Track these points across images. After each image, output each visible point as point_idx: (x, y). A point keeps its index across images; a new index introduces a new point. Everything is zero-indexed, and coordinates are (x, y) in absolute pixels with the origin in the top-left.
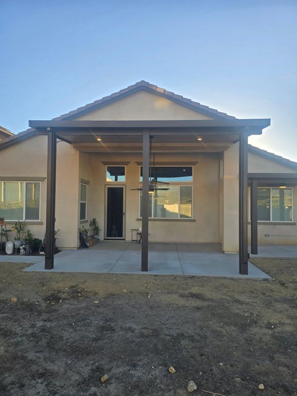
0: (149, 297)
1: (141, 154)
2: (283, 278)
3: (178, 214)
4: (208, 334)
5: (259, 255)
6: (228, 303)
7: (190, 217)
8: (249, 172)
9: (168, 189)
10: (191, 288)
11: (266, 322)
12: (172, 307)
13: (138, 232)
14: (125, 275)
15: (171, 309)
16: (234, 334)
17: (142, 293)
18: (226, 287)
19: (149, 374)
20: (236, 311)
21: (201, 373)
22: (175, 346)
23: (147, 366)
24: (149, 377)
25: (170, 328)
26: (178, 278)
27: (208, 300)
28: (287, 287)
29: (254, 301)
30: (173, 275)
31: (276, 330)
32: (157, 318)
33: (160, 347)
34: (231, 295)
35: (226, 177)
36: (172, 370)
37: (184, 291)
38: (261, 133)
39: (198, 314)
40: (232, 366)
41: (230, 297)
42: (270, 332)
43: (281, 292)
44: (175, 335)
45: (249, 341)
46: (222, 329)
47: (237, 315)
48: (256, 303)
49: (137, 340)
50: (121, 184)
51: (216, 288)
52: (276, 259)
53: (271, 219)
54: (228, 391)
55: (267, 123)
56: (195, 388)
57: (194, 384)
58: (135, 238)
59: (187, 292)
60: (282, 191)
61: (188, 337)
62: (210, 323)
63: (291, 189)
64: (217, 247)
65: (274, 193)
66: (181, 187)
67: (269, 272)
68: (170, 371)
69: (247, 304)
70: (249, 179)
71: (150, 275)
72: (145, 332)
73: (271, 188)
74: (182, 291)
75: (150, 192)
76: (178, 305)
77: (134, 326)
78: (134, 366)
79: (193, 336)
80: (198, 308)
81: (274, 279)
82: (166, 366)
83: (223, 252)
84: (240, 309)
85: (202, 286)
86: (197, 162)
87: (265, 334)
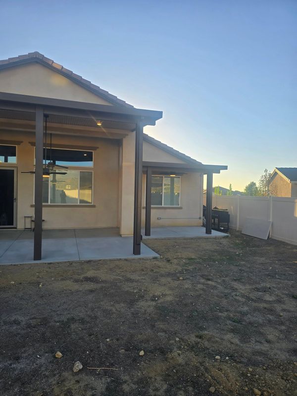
0: (40, 286)
1: (34, 133)
2: (169, 255)
3: (77, 199)
4: (99, 314)
5: (152, 236)
6: (120, 283)
7: (89, 203)
8: (143, 160)
9: (66, 173)
10: (86, 273)
11: (151, 295)
12: (65, 294)
13: (32, 219)
14: (15, 265)
15: (63, 295)
16: (123, 310)
17: (33, 283)
18: (120, 268)
19: (33, 364)
20: (127, 289)
21: (88, 352)
22: (64, 331)
23: (32, 357)
24: (33, 367)
25: (61, 314)
26: (74, 264)
27: (102, 281)
28: (171, 263)
29: (143, 278)
30: (69, 262)
31: (159, 301)
32: (48, 306)
33: (48, 334)
34: (124, 275)
35: (124, 164)
36: (59, 354)
37: (79, 276)
38: (154, 124)
39: (90, 297)
40: (118, 340)
41: (123, 276)
42: (154, 303)
43: (166, 268)
44: (65, 320)
45: (135, 315)
46: (111, 308)
47: (127, 292)
48: (145, 279)
49: (23, 332)
50: (12, 165)
51: (111, 270)
52: (165, 239)
53: (163, 204)
54: (112, 364)
55: (159, 115)
56: (81, 367)
57: (80, 364)
58: (28, 226)
59: (81, 277)
60: (172, 179)
61: (79, 320)
62: (102, 303)
63: (179, 178)
64: (115, 231)
65: (166, 181)
66: (80, 172)
67: (158, 251)
68: (57, 356)
69: (137, 281)
70: (143, 167)
71: (43, 263)
72: (33, 322)
73: (164, 176)
74: (76, 277)
75: (44, 176)
76: (71, 290)
77: (20, 318)
78: (17, 359)
79: (83, 319)
80: (91, 291)
81: (162, 257)
82: (53, 352)
83: (121, 236)
84: (130, 287)
85: (98, 269)
86: (98, 148)
87: (149, 306)
